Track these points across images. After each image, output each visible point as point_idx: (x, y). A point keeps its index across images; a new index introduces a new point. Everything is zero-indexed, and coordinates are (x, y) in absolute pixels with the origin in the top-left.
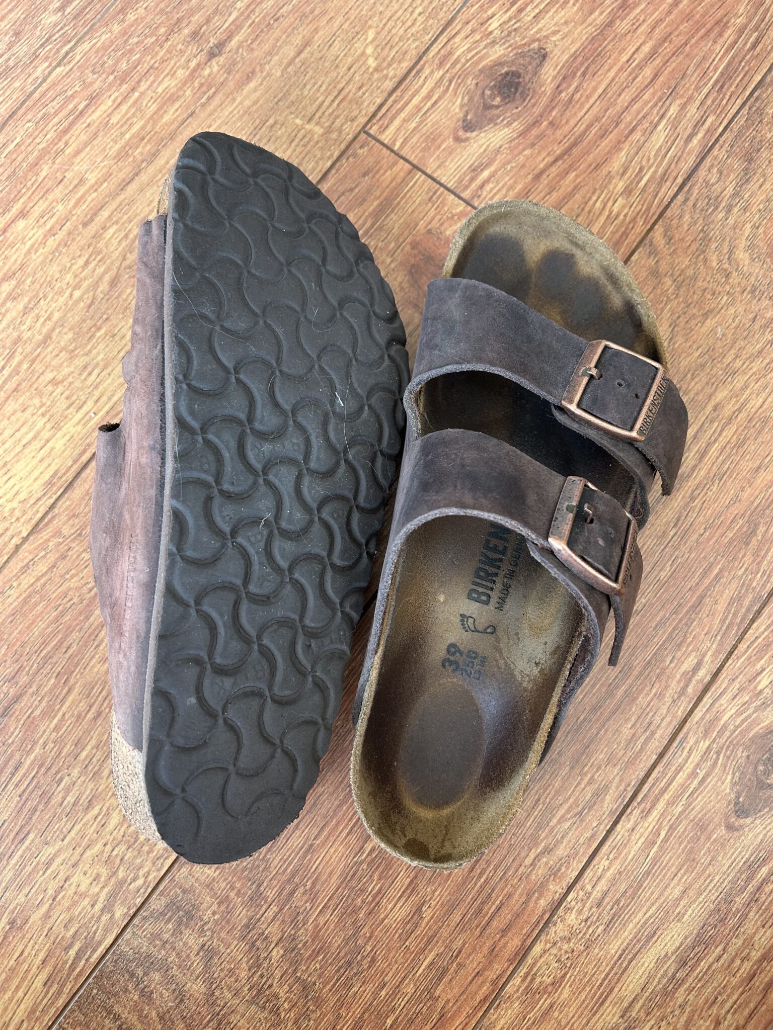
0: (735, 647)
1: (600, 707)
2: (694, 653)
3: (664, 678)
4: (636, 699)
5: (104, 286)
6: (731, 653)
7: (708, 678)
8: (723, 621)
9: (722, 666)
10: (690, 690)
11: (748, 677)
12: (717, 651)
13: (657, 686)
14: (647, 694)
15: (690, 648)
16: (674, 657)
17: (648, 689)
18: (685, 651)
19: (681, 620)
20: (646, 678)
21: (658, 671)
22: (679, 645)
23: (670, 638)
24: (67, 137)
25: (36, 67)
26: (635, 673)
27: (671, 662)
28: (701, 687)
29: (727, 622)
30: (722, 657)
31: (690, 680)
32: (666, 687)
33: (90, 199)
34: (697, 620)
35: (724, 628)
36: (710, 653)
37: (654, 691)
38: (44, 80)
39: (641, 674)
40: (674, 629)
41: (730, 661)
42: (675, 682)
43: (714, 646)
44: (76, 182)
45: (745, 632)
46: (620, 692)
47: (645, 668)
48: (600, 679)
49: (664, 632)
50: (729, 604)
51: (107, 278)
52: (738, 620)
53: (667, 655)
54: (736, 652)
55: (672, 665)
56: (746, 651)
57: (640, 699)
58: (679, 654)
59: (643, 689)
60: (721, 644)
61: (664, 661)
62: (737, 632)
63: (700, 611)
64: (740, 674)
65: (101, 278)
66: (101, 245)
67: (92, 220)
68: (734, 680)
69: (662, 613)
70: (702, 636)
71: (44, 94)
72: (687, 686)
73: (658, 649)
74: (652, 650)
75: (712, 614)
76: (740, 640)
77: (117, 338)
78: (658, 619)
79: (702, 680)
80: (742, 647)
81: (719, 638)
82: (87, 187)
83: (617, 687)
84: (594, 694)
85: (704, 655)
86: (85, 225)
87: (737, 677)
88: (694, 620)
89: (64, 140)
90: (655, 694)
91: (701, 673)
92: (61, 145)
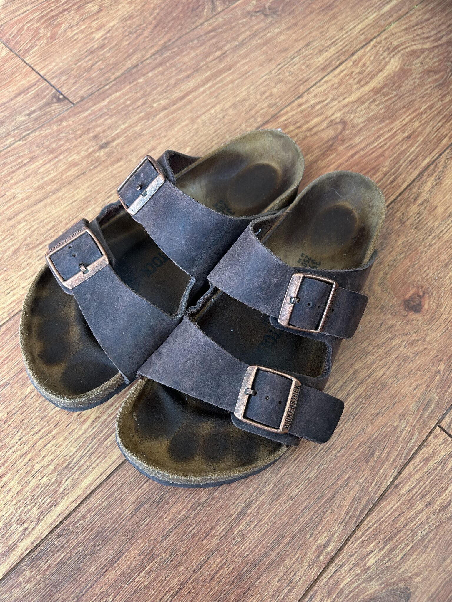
0: (354, 532)
1: (259, 563)
2: (326, 533)
3: (304, 548)
4: (283, 561)
5: (9, 253)
6: (351, 536)
7: (334, 552)
8: (347, 513)
9: (344, 545)
10: (321, 559)
11: (361, 556)
12: (342, 534)
13: (299, 552)
14: (292, 558)
15: (324, 529)
16: (312, 534)
17: (293, 554)
18: (320, 530)
19: (320, 508)
20: (292, 546)
21: (301, 542)
22: (317, 526)
23: (311, 519)
24: (13, 175)
25: (7, 140)
26: (286, 541)
27: (310, 537)
28: (328, 559)
29: (350, 513)
30: (345, 538)
31: (322, 551)
32: (306, 555)
33: (15, 207)
34: (331, 509)
35: (348, 518)
36: (337, 534)
37: (297, 556)
38: (10, 146)
39: (289, 543)
40: (315, 514)
41: (350, 542)
42: (311, 552)
43: (340, 530)
44: (11, 197)
45: (361, 523)
46: (273, 554)
47: (292, 539)
48: (261, 543)
49: (308, 515)
50: (352, 502)
51: (12, 249)
52: (358, 513)
53: (308, 531)
54: (354, 536)
55: (311, 539)
56: (361, 537)
57: (287, 561)
58: (316, 532)
59: (290, 554)
60: (345, 529)
61: (306, 535)
62: (356, 522)
63: (333, 503)
64: (356, 553)
65: (9, 248)
66: (15, 231)
67: (14, 217)
68: (351, 556)
69: (308, 501)
70: (333, 521)
71: (7, 153)
72: (319, 556)
73: (302, 527)
74: (298, 526)
75: (340, 506)
76: (357, 528)
77: (8, 282)
78: (305, 505)
79: (329, 553)
80: (359, 533)
81: (344, 524)
82: (15, 201)
83: (272, 550)
84: (256, 553)
85: (333, 535)
86: (9, 219)
87: (354, 555)
88: (328, 509)
89: (11, 176)
90: (297, 559)
91: (330, 548)
92: (9, 178)
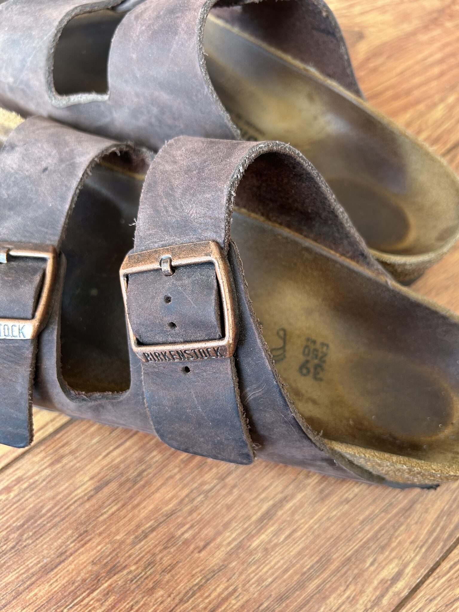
0: (437, 565)
1: (287, 598)
2: (396, 561)
3: (361, 581)
4: (326, 598)
6: (433, 570)
7: (406, 593)
8: (431, 533)
9: (422, 582)
10: (385, 601)
11: (446, 600)
12: (419, 565)
13: (352, 588)
14: (340, 596)
15: (393, 554)
16: (375, 560)
17: (342, 589)
18: (388, 556)
19: (389, 521)
20: (342, 576)
21: (356, 571)
22: (383, 548)
23: (375, 537)
26: (333, 567)
27: (372, 564)
28: (396, 601)
29: (435, 534)
30: (423, 572)
31: (387, 589)
32: (362, 592)
34: (405, 525)
35: (430, 541)
36: (412, 565)
37: (348, 593)
39: (338, 570)
40: (381, 529)
41: (430, 579)
42: (370, 589)
43: (418, 558)
45: (450, 551)
46: (312, 586)
47: (343, 564)
48: (294, 565)
49: (370, 530)
50: (438, 517)
52: (445, 536)
53: (368, 556)
54: (438, 570)
55: (372, 568)
56: (448, 572)
57: (331, 599)
58: (381, 558)
59: (336, 588)
60: (424, 557)
61: (364, 561)
62: (442, 548)
63: (409, 516)
64: (438, 596)
68: (431, 601)
69: (371, 509)
70: (407, 544)
72: (382, 596)
73: (361, 547)
74: (355, 546)
75: (420, 523)
76: (444, 558)
78: (367, 513)
79: (399, 593)
80: (445, 566)
81: (423, 550)
83: (310, 579)
84: (284, 581)
85: (406, 566)
87: (434, 598)
88: (402, 524)
90: (348, 598)
91: (400, 585)
